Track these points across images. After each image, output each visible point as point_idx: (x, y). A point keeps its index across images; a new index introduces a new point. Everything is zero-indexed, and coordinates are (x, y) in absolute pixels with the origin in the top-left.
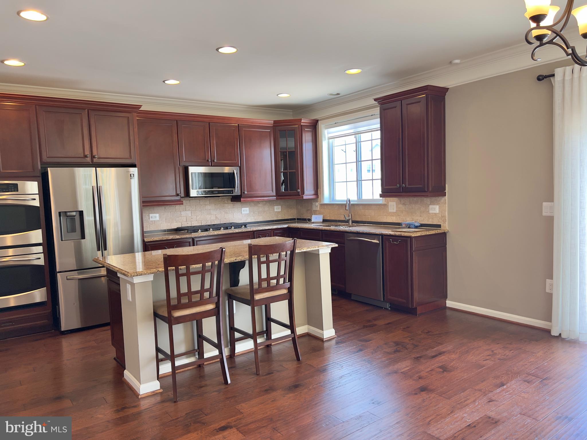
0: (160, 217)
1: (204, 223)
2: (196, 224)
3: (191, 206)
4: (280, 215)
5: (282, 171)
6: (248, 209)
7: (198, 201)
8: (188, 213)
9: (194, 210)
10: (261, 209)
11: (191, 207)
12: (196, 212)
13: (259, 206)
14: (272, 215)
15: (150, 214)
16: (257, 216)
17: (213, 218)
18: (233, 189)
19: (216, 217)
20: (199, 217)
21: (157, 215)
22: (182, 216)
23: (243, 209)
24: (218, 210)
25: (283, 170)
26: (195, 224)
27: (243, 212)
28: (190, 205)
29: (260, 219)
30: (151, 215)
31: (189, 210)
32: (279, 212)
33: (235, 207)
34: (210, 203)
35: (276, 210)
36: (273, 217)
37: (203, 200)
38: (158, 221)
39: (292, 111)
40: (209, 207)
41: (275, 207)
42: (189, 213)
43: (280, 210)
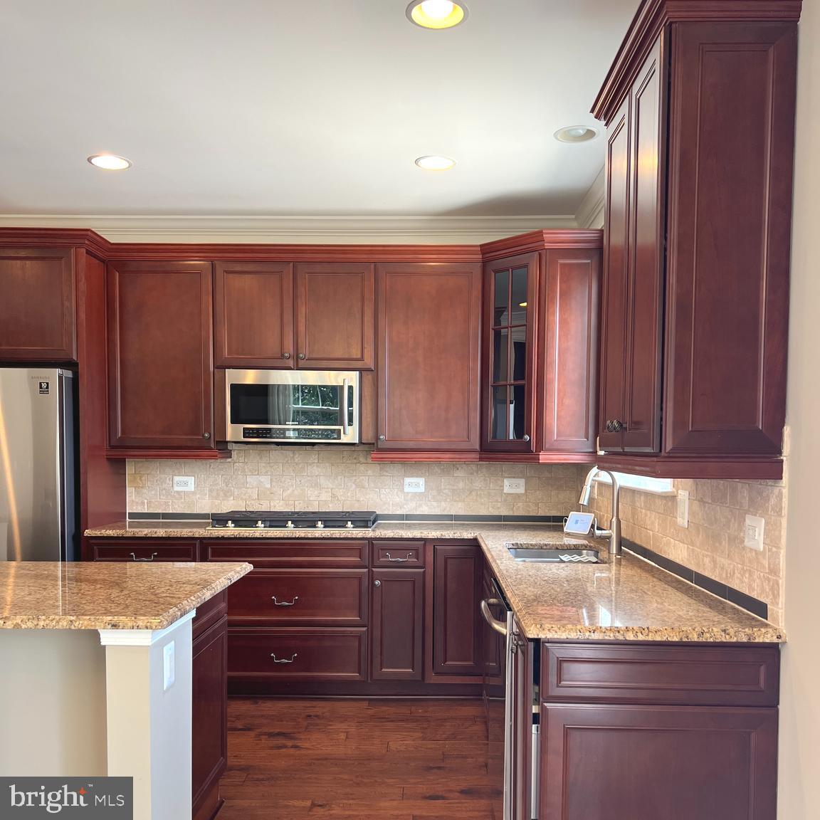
0: (197, 485)
1: (300, 507)
2: (282, 508)
3: (271, 465)
4: (520, 504)
5: (512, 382)
6: (421, 481)
7: (290, 454)
8: (262, 480)
9: (278, 473)
10: (461, 485)
11: (272, 467)
12: (283, 479)
13: (455, 475)
14: (497, 501)
15: (175, 477)
16: (448, 500)
17: (325, 496)
18: (341, 428)
19: (334, 496)
20: (289, 492)
21: (191, 480)
22: (248, 486)
23: (407, 480)
24: (339, 477)
25: (514, 380)
26: (278, 506)
27: (407, 489)
28: (269, 463)
29: (459, 509)
30: (177, 479)
31: (266, 473)
32: (518, 496)
33: (385, 473)
34: (320, 461)
35: (507, 490)
36: (499, 508)
37: (301, 452)
38: (193, 493)
39: (573, 216)
40: (316, 470)
41: (506, 482)
42: (265, 481)
43: (521, 490)
